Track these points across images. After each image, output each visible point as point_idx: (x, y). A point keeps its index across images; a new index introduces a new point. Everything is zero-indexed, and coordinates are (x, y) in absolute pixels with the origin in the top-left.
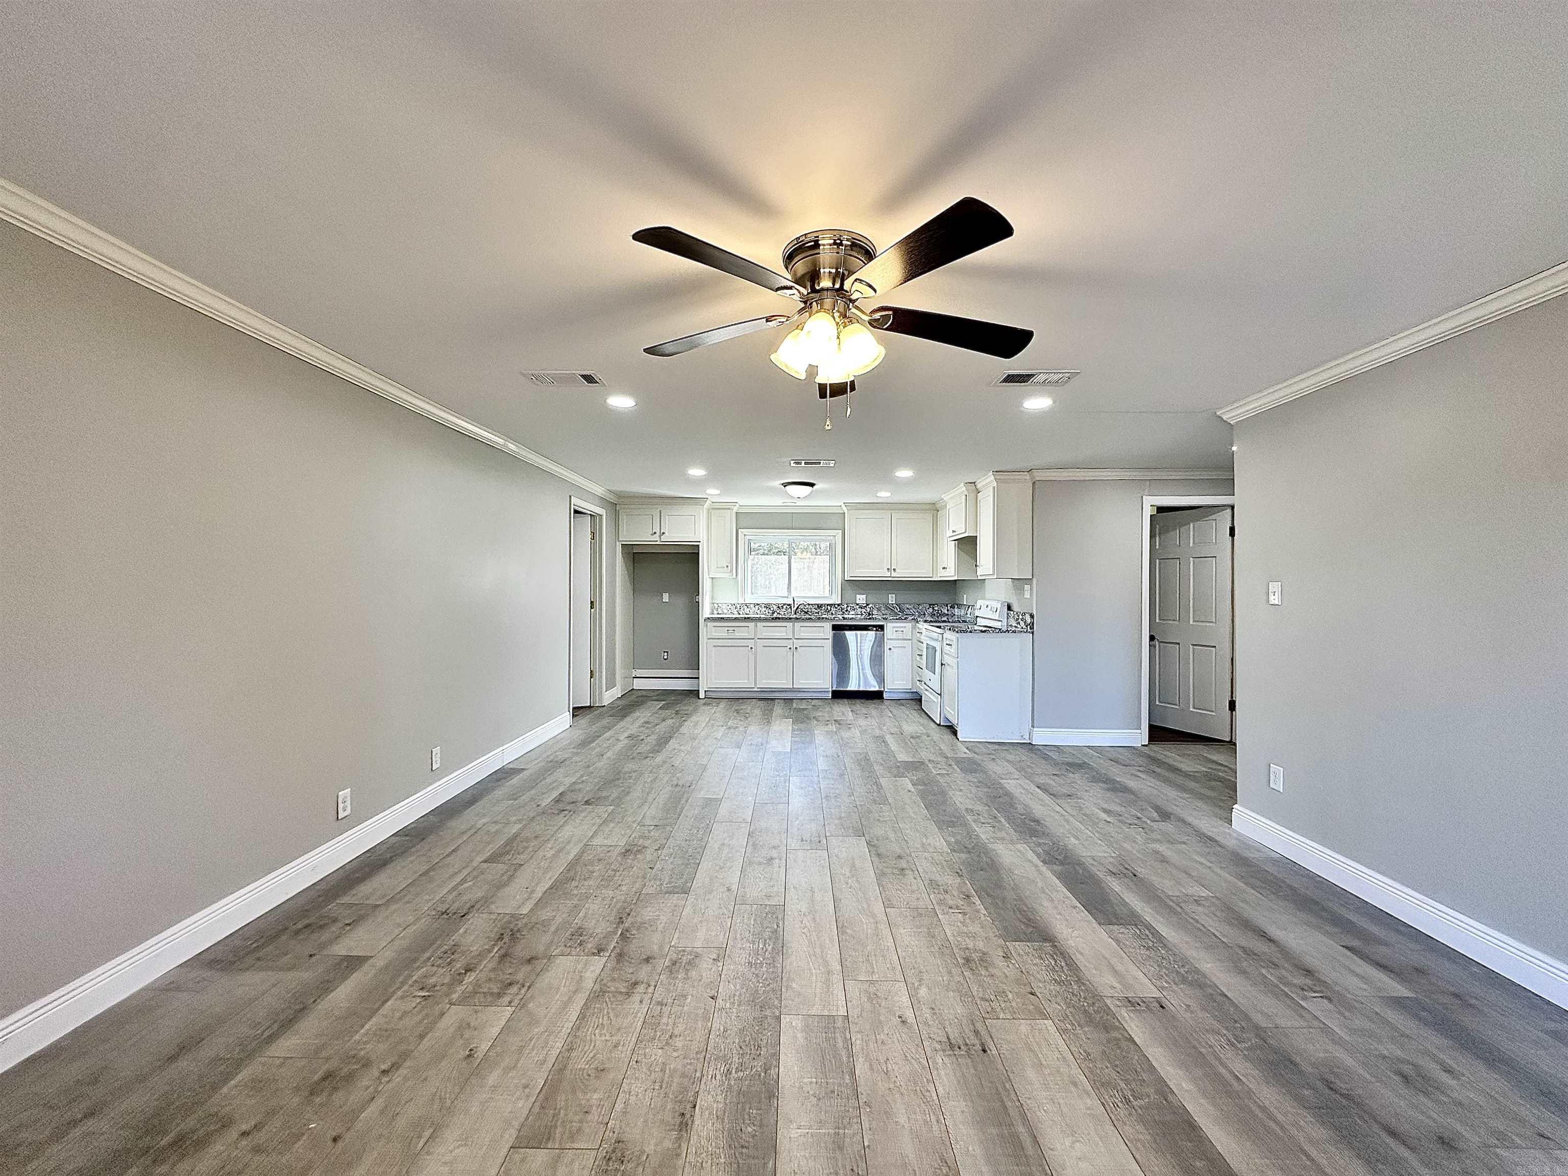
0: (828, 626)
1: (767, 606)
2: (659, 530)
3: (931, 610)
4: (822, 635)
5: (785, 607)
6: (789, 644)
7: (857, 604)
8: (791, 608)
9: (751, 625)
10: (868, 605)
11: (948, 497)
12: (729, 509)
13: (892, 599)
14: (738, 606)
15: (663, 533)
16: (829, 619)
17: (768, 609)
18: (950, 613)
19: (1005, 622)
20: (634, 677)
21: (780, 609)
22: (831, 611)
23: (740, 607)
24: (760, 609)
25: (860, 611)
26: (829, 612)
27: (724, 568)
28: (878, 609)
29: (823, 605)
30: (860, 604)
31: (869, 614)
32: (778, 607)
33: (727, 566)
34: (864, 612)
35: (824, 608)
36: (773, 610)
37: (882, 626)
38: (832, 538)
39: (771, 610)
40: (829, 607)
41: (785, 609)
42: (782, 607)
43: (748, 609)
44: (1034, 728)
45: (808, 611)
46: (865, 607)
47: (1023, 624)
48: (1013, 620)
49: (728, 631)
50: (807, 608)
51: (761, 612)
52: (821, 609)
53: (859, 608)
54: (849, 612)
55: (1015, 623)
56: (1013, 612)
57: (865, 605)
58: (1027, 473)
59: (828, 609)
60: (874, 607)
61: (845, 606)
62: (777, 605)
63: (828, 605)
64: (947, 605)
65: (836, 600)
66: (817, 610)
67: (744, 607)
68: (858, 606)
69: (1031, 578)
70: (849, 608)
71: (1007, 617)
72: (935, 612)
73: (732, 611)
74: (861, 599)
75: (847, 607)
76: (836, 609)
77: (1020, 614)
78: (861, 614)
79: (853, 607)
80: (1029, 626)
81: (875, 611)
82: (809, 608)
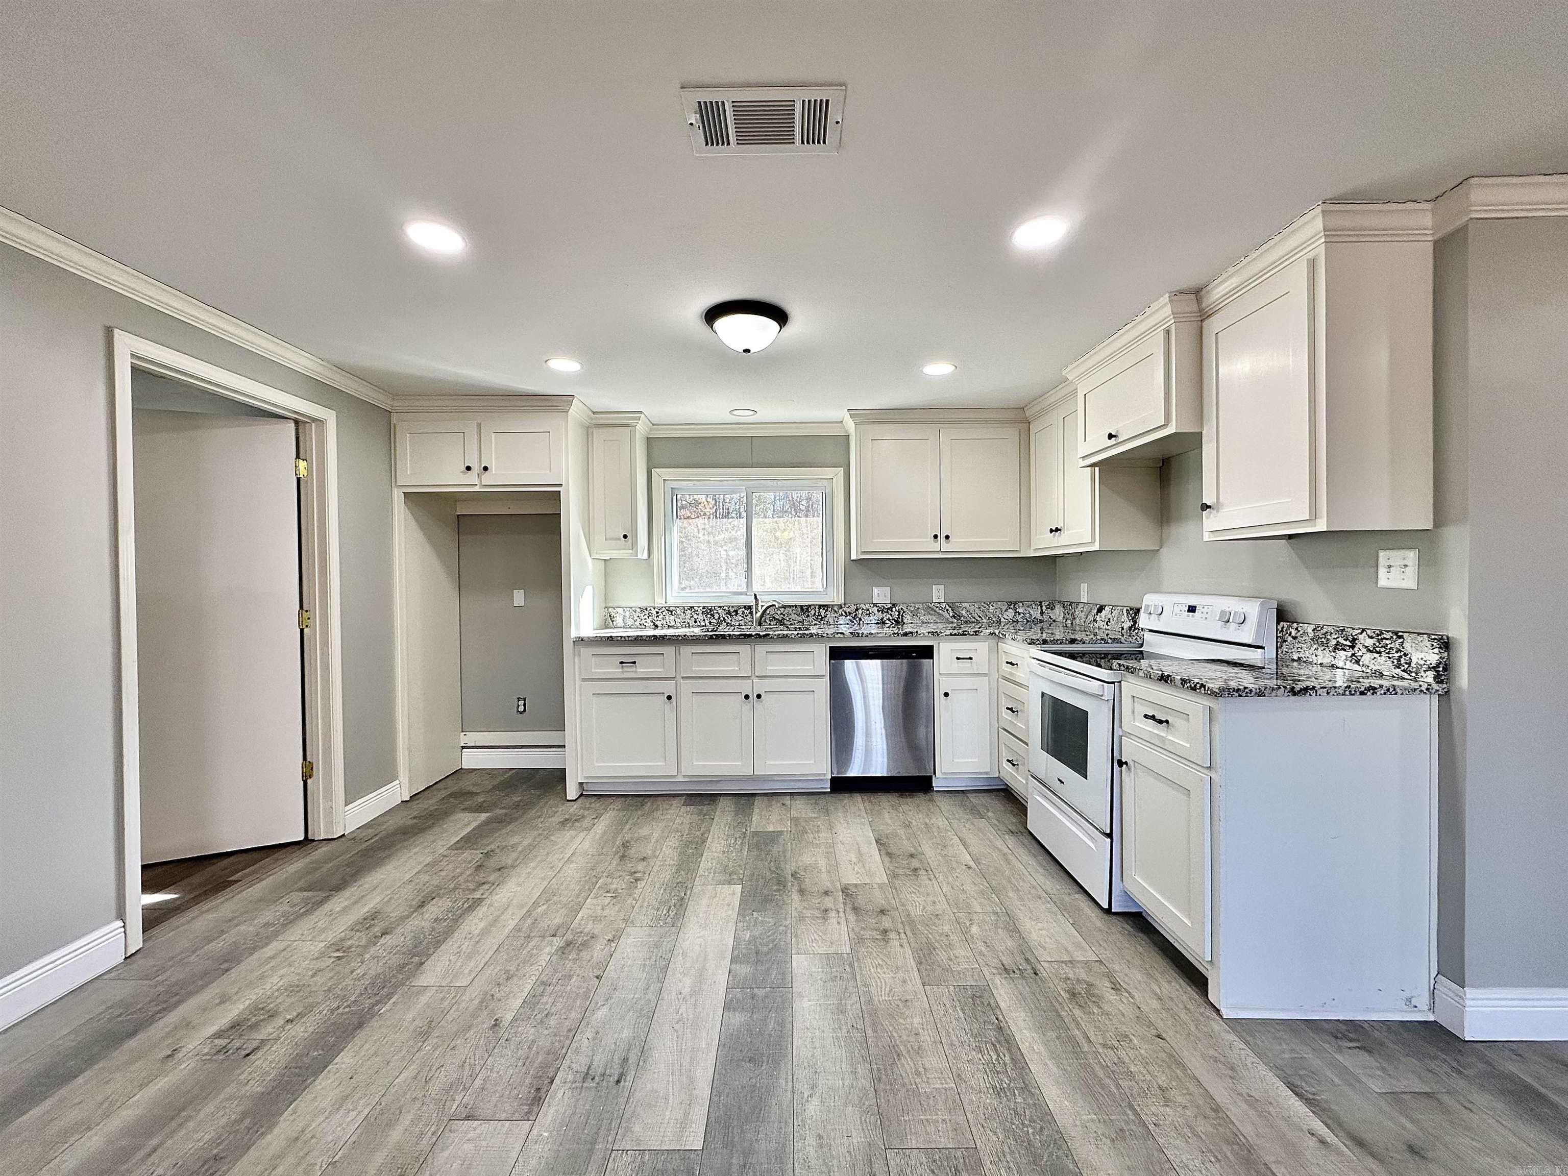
0: (821, 652)
1: (709, 611)
2: (477, 460)
3: (1011, 613)
4: (808, 669)
5: (740, 612)
6: (745, 687)
7: (875, 605)
8: (751, 613)
9: (668, 651)
10: (894, 605)
11: (1074, 376)
12: (627, 425)
13: (938, 593)
14: (654, 612)
15: (486, 469)
16: (822, 636)
17: (709, 616)
18: (1045, 618)
19: (1277, 651)
20: (463, 747)
21: (731, 615)
22: (826, 619)
23: (657, 613)
24: (695, 616)
25: (882, 619)
26: (822, 622)
27: (619, 539)
28: (915, 614)
29: (812, 607)
30: (880, 605)
31: (897, 622)
32: (729, 613)
33: (625, 536)
34: (889, 619)
35: (813, 612)
36: (719, 618)
37: (931, 648)
38: (825, 483)
39: (716, 618)
40: (822, 612)
41: (741, 618)
42: (736, 611)
43: (672, 618)
44: (1463, 988)
45: (784, 619)
46: (888, 609)
47: (1380, 664)
48: (1315, 646)
49: (622, 663)
50: (781, 614)
51: (695, 622)
52: (808, 616)
53: (878, 611)
54: (860, 619)
55: (1328, 655)
56: (1313, 627)
57: (889, 606)
58: (1428, 206)
59: (821, 615)
60: (905, 609)
61: (853, 608)
62: (727, 608)
63: (820, 607)
64: (1041, 603)
65: (835, 597)
66: (800, 619)
67: (664, 613)
68: (875, 609)
69: (1430, 527)
70: (860, 611)
71: (1277, 637)
72: (1019, 618)
73: (643, 621)
74: (881, 595)
75: (857, 610)
76: (836, 615)
77: (1361, 633)
78: (884, 623)
79: (868, 610)
80: (1428, 673)
81: (908, 617)
82: (784, 615)
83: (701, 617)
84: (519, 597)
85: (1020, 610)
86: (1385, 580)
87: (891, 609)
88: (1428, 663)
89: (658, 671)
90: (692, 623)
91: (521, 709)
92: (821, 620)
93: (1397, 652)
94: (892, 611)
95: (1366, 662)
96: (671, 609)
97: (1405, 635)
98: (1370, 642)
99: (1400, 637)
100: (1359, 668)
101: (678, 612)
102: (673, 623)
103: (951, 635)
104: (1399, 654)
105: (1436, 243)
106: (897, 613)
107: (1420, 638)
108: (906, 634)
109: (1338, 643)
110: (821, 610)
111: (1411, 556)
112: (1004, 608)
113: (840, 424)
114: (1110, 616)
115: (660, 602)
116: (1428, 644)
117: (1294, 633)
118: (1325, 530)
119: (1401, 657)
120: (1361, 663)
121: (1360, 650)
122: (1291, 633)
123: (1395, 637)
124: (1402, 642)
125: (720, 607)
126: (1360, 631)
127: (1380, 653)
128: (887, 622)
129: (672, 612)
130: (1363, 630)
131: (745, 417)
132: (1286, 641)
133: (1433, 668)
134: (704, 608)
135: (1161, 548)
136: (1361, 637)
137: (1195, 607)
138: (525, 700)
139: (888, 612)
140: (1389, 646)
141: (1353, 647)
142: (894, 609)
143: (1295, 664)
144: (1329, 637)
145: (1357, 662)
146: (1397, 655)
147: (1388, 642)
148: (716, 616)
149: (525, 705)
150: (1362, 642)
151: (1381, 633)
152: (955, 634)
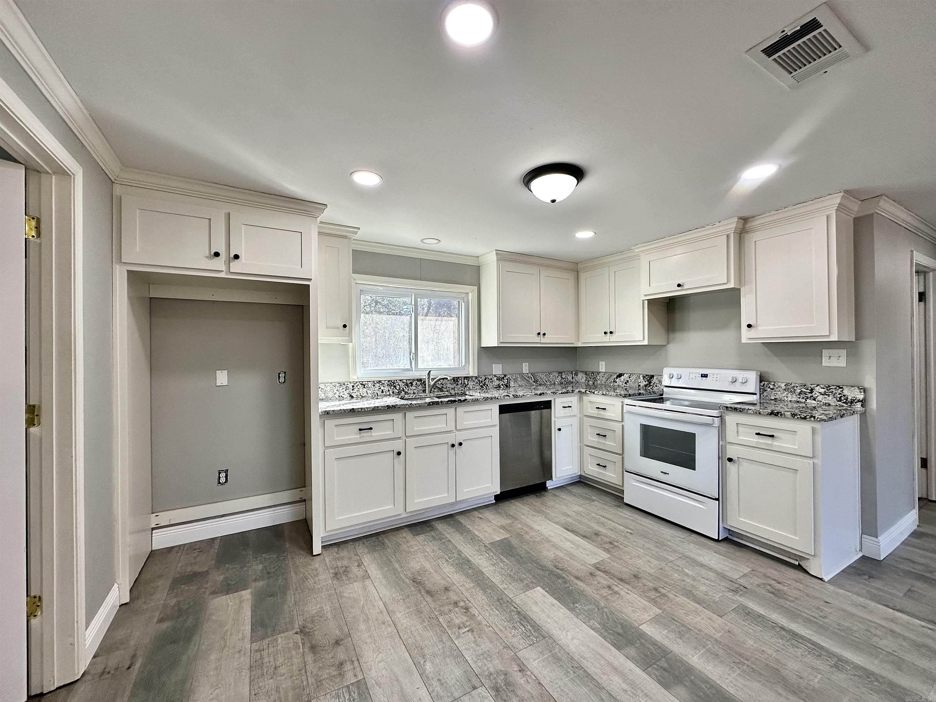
0: (495, 408)
2: (225, 248)
4: (488, 422)
5: (414, 383)
6: (449, 439)
7: (495, 376)
8: (422, 384)
9: (398, 416)
10: (505, 376)
11: (640, 250)
12: (345, 237)
13: (526, 368)
14: (350, 386)
15: (236, 257)
16: (498, 399)
17: (392, 387)
18: (574, 380)
19: (760, 396)
20: (153, 529)
21: (408, 386)
22: (468, 386)
23: (353, 386)
24: (382, 388)
25: (499, 384)
26: (466, 388)
27: (338, 328)
28: (515, 380)
29: (460, 378)
30: (498, 376)
31: (507, 386)
32: (407, 384)
33: (345, 326)
34: (502, 385)
35: (460, 382)
36: (400, 389)
37: (550, 402)
38: (464, 295)
39: (398, 388)
40: (466, 381)
41: (414, 388)
42: (411, 383)
43: (365, 390)
44: (877, 538)
45: (443, 387)
46: (502, 378)
47: (828, 400)
48: (786, 393)
49: (360, 430)
50: (441, 384)
51: (382, 392)
52: (458, 384)
53: (497, 379)
54: (487, 385)
55: (795, 397)
56: (785, 384)
57: (503, 376)
58: (860, 203)
59: (465, 384)
60: (511, 378)
61: (483, 378)
62: (405, 381)
63: (465, 377)
64: (572, 372)
65: (472, 371)
66: (452, 387)
67: (358, 387)
68: (496, 378)
69: (854, 340)
70: (487, 380)
71: (760, 389)
72: (563, 381)
73: (341, 394)
74: (497, 369)
75: (485, 379)
76: (474, 383)
77: (817, 386)
78: (500, 387)
79: (491, 379)
80: (858, 403)
81: (512, 383)
82: (443, 385)
83: (386, 388)
84: (222, 378)
85: (564, 377)
86: (825, 362)
87: (503, 378)
88: (858, 399)
89: (389, 433)
90: (380, 393)
91: (223, 480)
92: (465, 387)
93: (839, 394)
94: (504, 379)
95: (820, 399)
96: (364, 383)
97: (844, 387)
98: (822, 391)
99: (841, 388)
100: (816, 402)
101: (370, 386)
102: (365, 394)
103: (562, 393)
104: (840, 395)
105: (855, 219)
106: (507, 381)
107: (853, 388)
108: (541, 394)
109: (801, 391)
110: (465, 380)
111: (843, 352)
112: (557, 375)
113: (477, 258)
114: (628, 379)
115: (354, 378)
116: (858, 391)
117: (771, 387)
118: (837, 340)
119: (842, 397)
120: (816, 400)
121: (815, 394)
122: (770, 387)
123: (838, 388)
124: (843, 390)
125: (401, 380)
126: (815, 386)
127: (829, 395)
128: (502, 386)
129: (364, 385)
130: (818, 385)
131: (431, 244)
132: (766, 391)
133: (861, 401)
134: (389, 381)
135: (668, 343)
136: (816, 388)
137: (707, 375)
138: (226, 471)
139: (502, 380)
140: (834, 392)
141: (811, 393)
142: (505, 378)
143: (773, 402)
144: (796, 388)
145: (814, 400)
146: (839, 396)
147: (833, 390)
148: (398, 387)
149: (226, 477)
150: (817, 390)
151: (829, 386)
152: (563, 393)
